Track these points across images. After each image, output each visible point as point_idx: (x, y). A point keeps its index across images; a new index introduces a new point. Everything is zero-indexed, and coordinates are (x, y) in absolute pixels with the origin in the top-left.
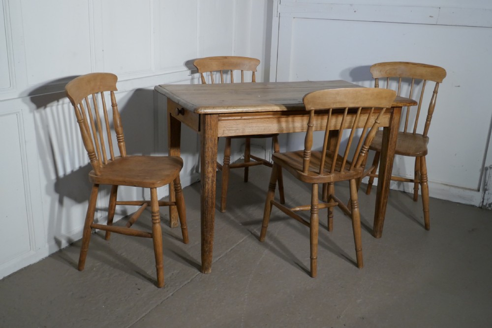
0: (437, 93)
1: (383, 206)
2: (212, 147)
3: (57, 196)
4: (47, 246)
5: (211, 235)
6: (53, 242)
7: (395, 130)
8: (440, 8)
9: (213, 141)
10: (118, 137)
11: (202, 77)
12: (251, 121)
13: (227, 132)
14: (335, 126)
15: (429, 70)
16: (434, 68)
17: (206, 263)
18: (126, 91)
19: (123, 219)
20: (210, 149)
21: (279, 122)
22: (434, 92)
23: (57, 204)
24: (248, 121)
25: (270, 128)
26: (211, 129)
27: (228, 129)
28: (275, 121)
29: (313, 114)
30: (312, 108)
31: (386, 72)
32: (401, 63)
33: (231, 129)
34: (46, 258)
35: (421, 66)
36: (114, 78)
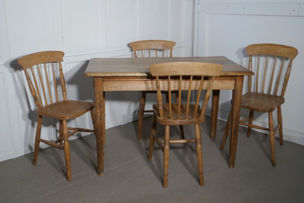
0: (291, 67)
1: (233, 145)
2: (99, 98)
3: (30, 121)
4: (23, 149)
5: (101, 152)
6: (27, 148)
7: (238, 92)
8: (300, 4)
9: (100, 94)
10: (62, 89)
11: (135, 53)
12: (126, 82)
13: (109, 88)
14: (185, 87)
15: (286, 49)
16: (289, 48)
17: (99, 169)
18: (79, 62)
19: (78, 138)
20: (98, 98)
21: (146, 84)
22: (289, 66)
23: (30, 126)
24: (124, 82)
25: (140, 87)
26: (98, 86)
27: (110, 86)
28: (143, 82)
29: (157, 79)
30: (157, 75)
31: (257, 51)
32: (267, 44)
33: (112, 86)
34: (22, 156)
35: (281, 47)
36: (62, 54)
